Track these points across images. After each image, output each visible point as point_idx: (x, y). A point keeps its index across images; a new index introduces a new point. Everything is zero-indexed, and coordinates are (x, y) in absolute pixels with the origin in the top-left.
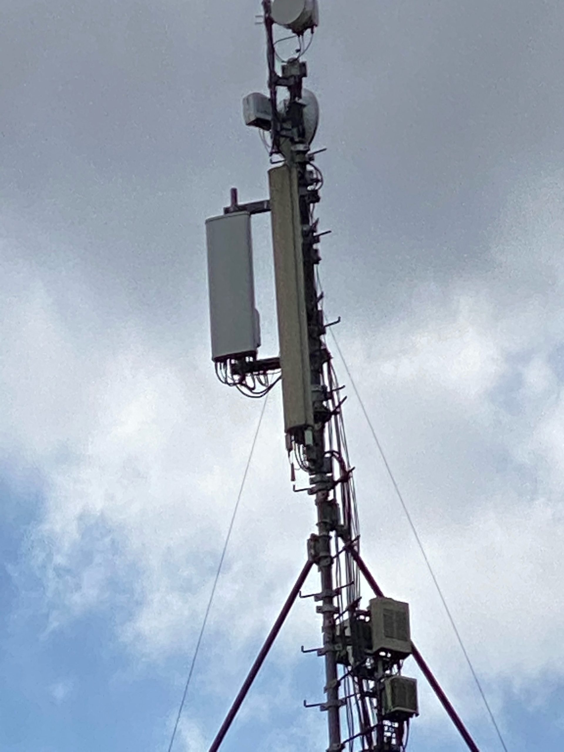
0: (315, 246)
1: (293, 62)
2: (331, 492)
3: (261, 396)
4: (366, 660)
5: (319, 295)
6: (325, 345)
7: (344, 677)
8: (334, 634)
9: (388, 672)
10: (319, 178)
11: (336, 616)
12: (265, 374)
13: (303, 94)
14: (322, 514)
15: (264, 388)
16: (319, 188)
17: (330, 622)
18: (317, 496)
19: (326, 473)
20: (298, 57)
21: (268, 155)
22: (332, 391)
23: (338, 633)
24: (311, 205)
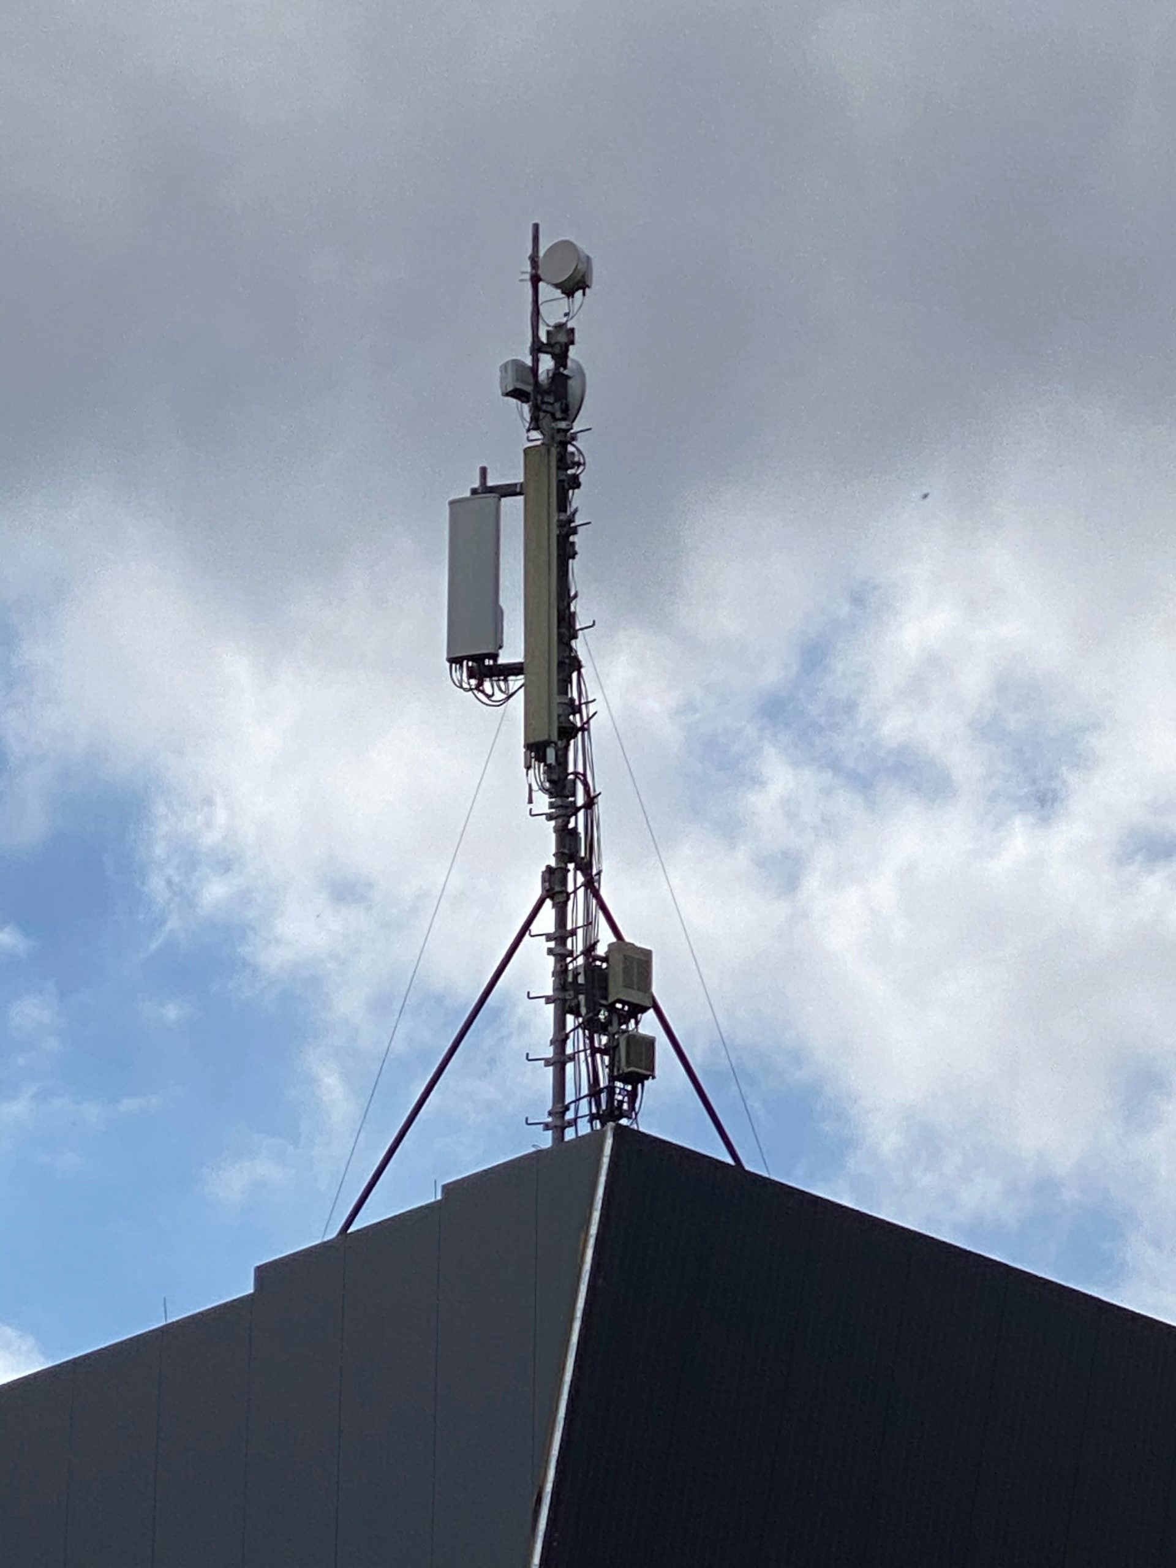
0: (571, 539)
1: (560, 327)
2: (573, 819)
3: (501, 705)
4: (600, 1011)
5: (572, 593)
6: (576, 652)
7: (573, 1030)
8: (565, 980)
9: (624, 1027)
10: (582, 461)
11: (569, 959)
12: (506, 680)
13: (569, 363)
14: (560, 843)
15: (504, 696)
16: (580, 473)
17: (561, 966)
18: (556, 823)
19: (568, 797)
20: (567, 321)
21: (525, 431)
22: (580, 704)
23: (570, 979)
24: (571, 492)
